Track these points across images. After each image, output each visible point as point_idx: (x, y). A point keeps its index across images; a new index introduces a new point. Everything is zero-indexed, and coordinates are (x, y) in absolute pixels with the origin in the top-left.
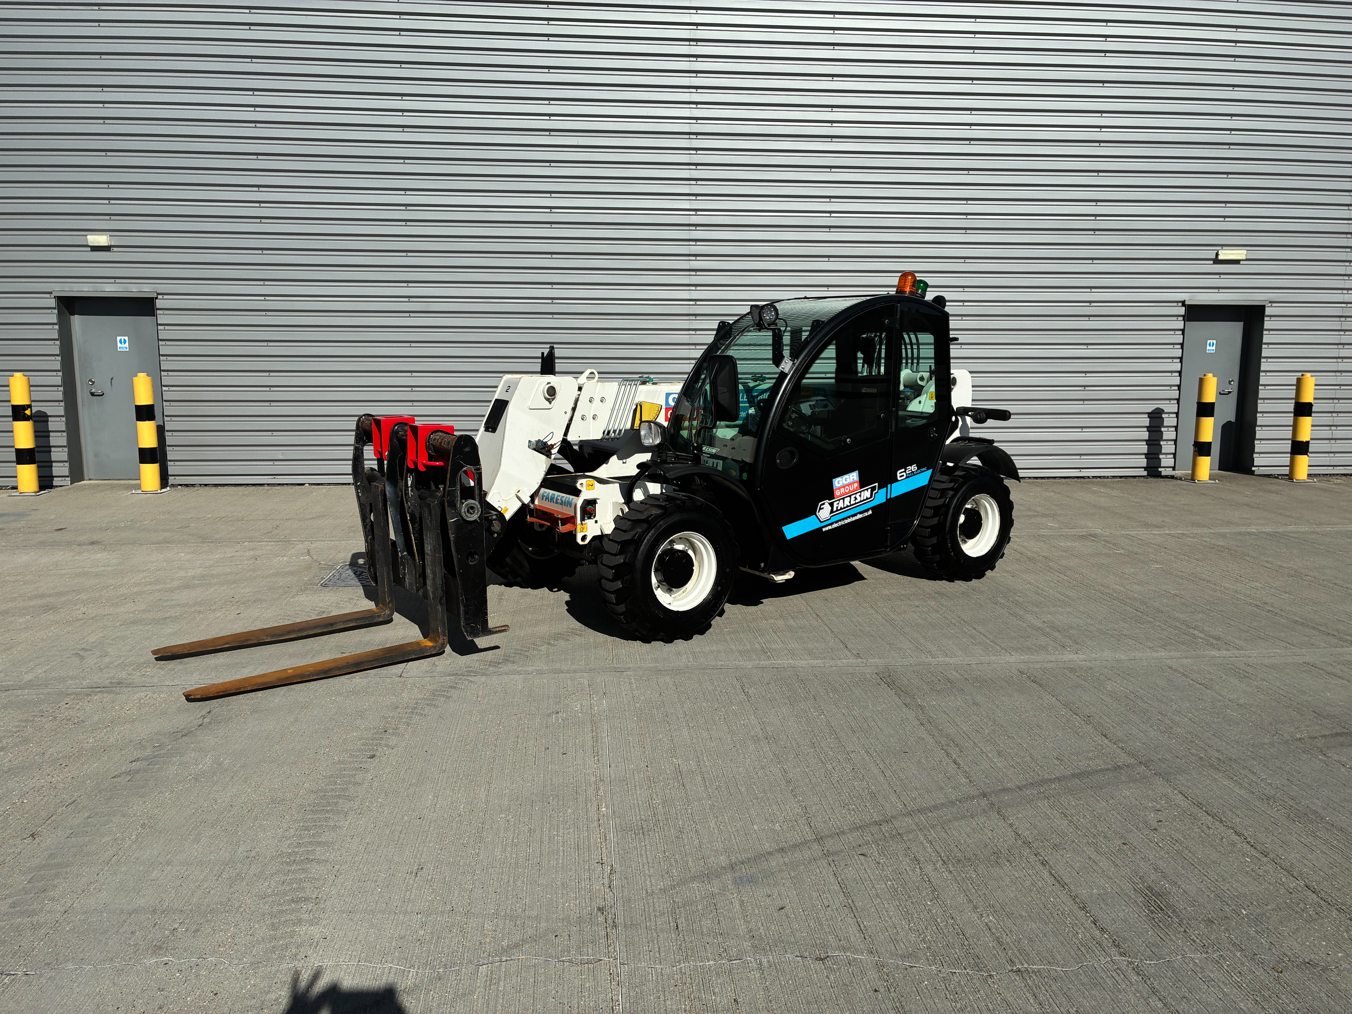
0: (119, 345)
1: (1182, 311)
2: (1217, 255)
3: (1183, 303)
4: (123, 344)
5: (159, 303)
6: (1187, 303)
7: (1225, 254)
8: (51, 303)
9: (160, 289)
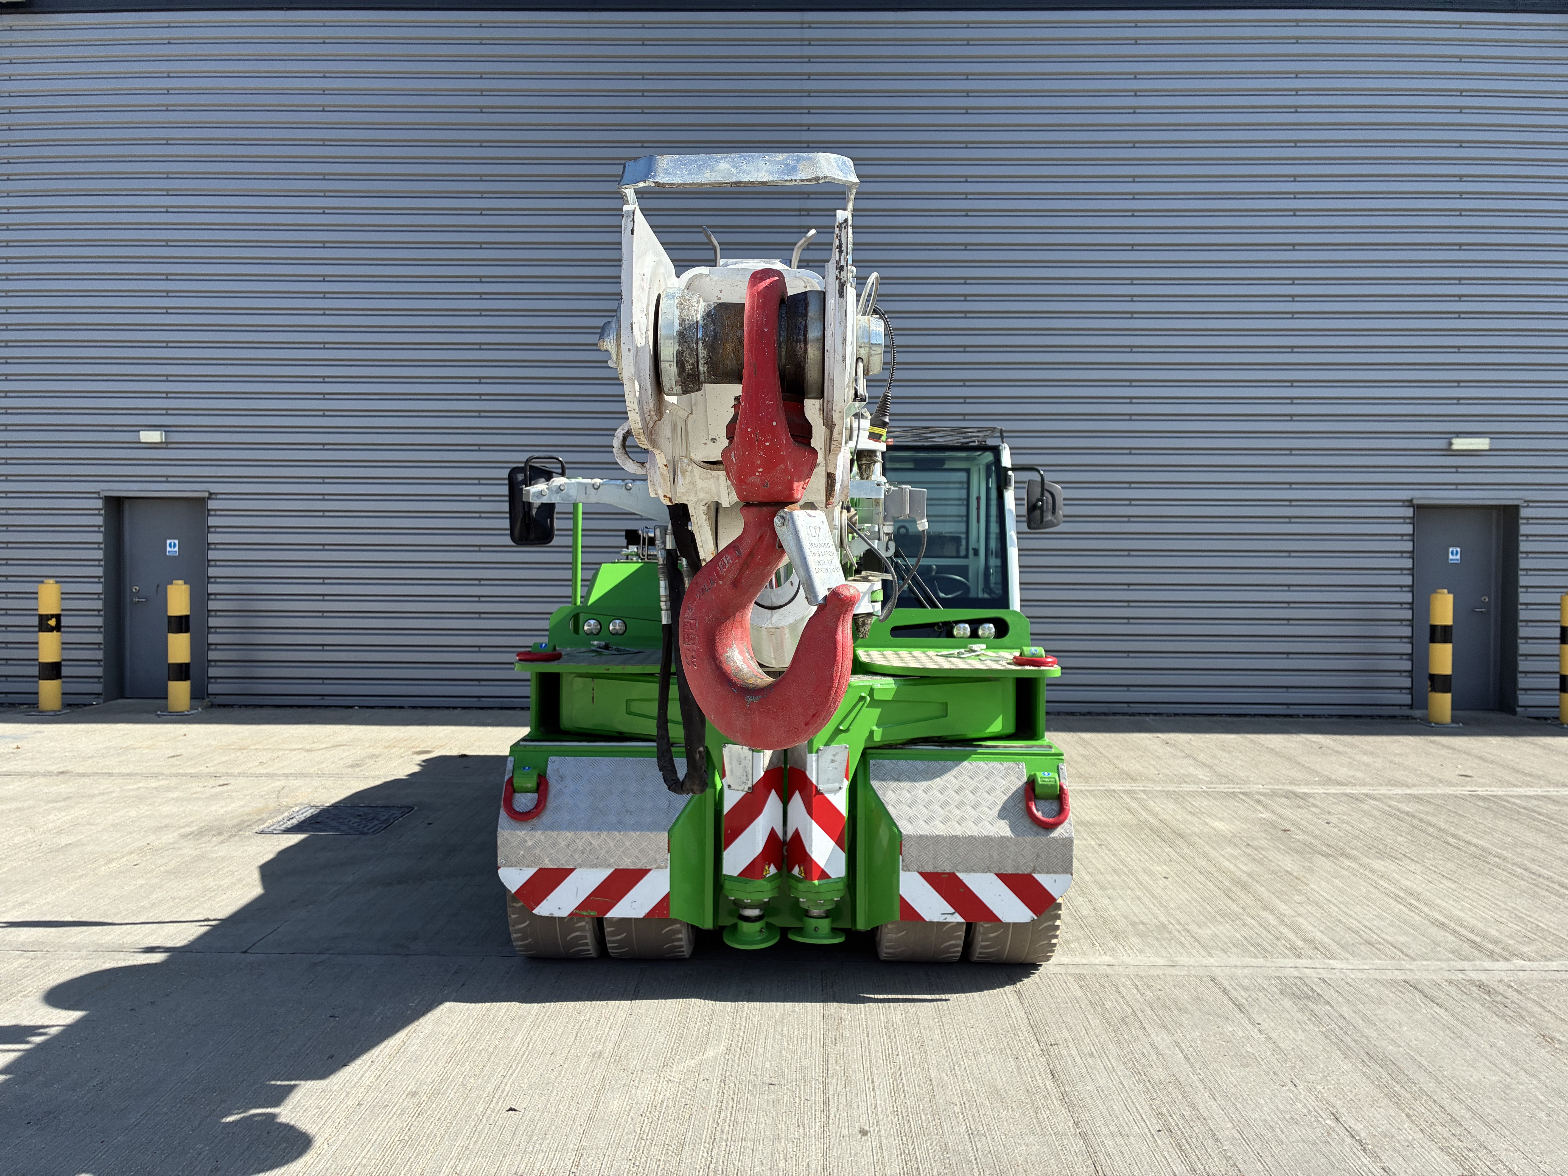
0: (168, 549)
1: (1409, 512)
2: (1451, 444)
3: (1409, 503)
4: (172, 547)
5: (211, 504)
6: (1415, 502)
7: (1459, 444)
8: (99, 504)
9: (214, 488)
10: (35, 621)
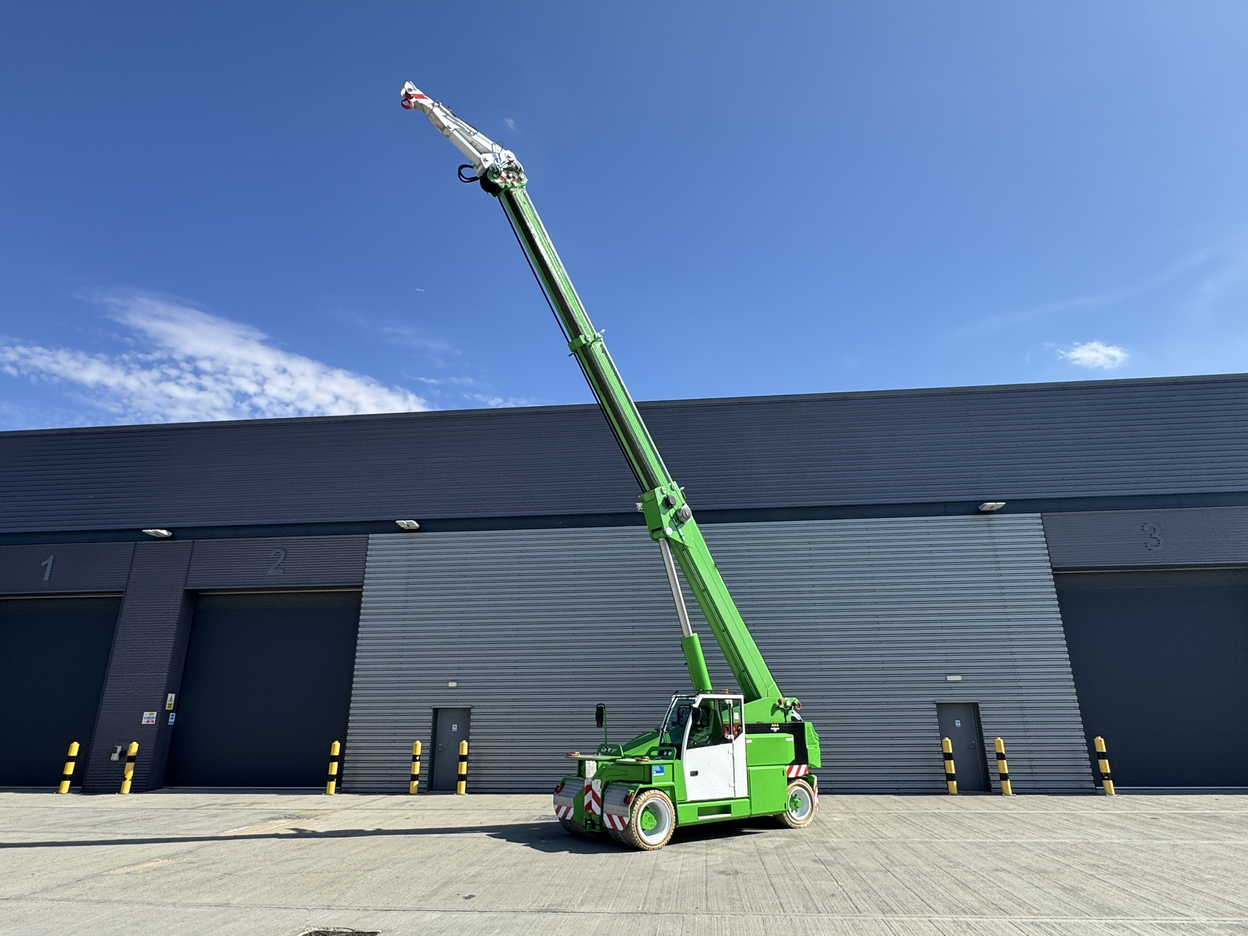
0: (453, 728)
1: (935, 706)
2: (946, 678)
3: (934, 703)
4: (455, 728)
5: (472, 711)
6: (936, 702)
7: (950, 678)
8: (431, 711)
9: (473, 704)
10: (411, 758)
